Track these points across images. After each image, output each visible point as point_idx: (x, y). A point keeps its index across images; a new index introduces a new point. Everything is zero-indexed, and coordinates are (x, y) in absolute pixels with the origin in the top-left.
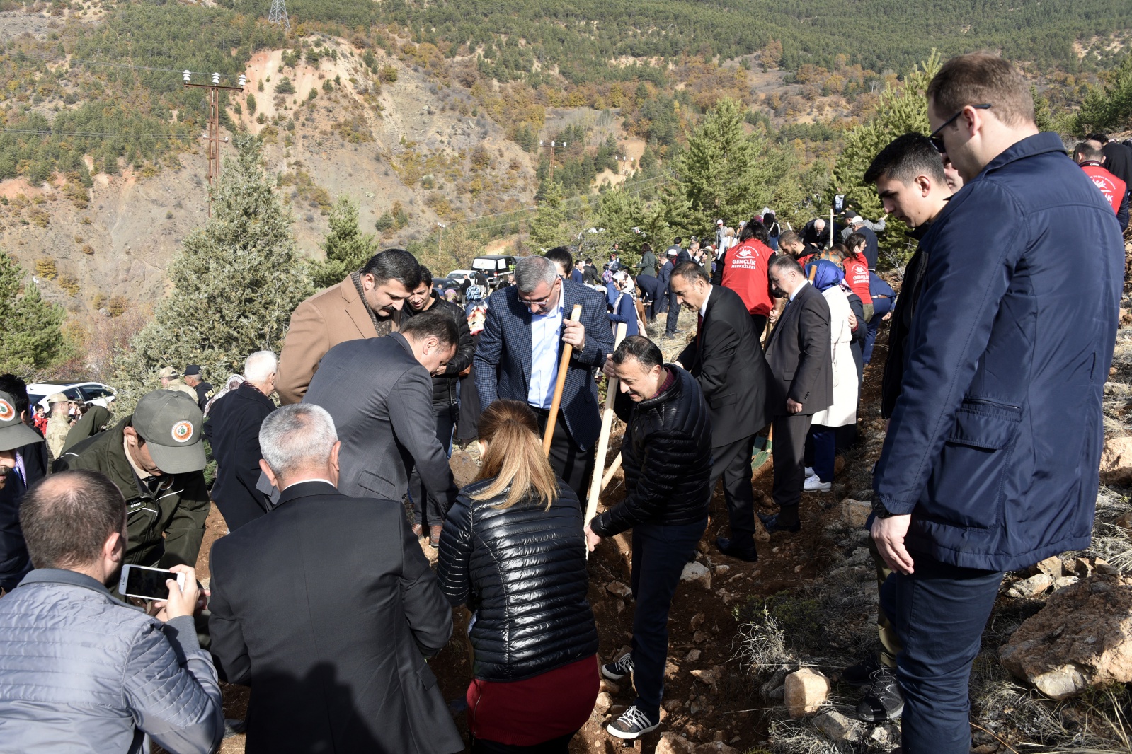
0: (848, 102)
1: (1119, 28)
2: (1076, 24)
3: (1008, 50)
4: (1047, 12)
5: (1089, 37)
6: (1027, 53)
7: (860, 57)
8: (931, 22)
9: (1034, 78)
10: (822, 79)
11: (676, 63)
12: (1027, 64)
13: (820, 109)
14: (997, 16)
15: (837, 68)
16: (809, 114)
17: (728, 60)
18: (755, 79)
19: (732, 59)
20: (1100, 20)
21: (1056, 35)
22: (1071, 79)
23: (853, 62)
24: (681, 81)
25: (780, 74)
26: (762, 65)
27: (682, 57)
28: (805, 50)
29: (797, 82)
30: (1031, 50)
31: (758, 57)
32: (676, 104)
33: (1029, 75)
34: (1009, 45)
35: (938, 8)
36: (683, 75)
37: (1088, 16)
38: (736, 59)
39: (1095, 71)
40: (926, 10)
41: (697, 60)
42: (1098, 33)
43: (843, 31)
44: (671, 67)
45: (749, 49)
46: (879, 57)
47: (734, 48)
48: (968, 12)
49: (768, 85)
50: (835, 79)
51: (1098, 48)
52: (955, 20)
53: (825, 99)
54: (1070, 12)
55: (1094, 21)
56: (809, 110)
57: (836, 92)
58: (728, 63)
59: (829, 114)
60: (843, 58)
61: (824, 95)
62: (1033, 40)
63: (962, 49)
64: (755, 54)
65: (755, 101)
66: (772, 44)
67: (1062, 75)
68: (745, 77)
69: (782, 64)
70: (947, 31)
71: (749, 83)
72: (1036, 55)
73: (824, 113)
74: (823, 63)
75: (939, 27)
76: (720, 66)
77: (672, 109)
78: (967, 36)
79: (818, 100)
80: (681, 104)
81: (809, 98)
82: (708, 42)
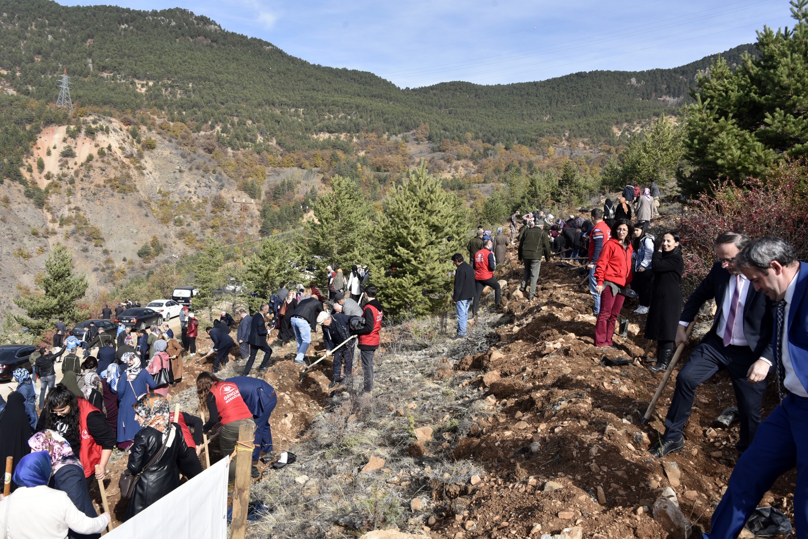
0: (474, 164)
1: (639, 118)
2: (613, 115)
3: (573, 131)
4: (596, 108)
5: (621, 123)
6: (585, 133)
7: (481, 134)
8: (525, 113)
9: (591, 148)
10: (456, 149)
11: (358, 138)
12: (586, 140)
13: (456, 169)
14: (565, 109)
15: (466, 142)
16: (449, 172)
17: (394, 136)
18: (412, 149)
19: (396, 136)
20: (628, 113)
21: (601, 122)
22: (613, 149)
23: (477, 138)
24: (362, 150)
25: (429, 145)
26: (416, 140)
27: (363, 133)
28: (444, 130)
29: (440, 151)
30: (588, 131)
31: (414, 134)
32: (359, 165)
33: (587, 147)
34: (574, 128)
35: (529, 104)
36: (363, 146)
37: (620, 110)
38: (399, 136)
40: (521, 105)
41: (373, 136)
42: (627, 121)
43: (469, 118)
44: (355, 140)
45: (408, 129)
46: (493, 135)
47: (397, 128)
48: (547, 107)
49: (421, 152)
50: (465, 149)
51: (628, 130)
52: (539, 112)
53: (459, 162)
54: (609, 107)
55: (624, 114)
56: (449, 169)
57: (466, 157)
58: (393, 138)
59: (462, 172)
60: (469, 135)
61: (458, 160)
62: (588, 125)
63: (545, 130)
64: (412, 132)
65: (413, 163)
66: (423, 126)
67: (607, 147)
68: (406, 147)
69: (430, 139)
70: (535, 119)
71: (408, 151)
72: (591, 134)
73: (459, 171)
74: (456, 138)
75: (530, 116)
76: (388, 140)
77: (356, 169)
78: (547, 122)
79: (455, 163)
80: (362, 165)
81: (448, 161)
82: (380, 124)
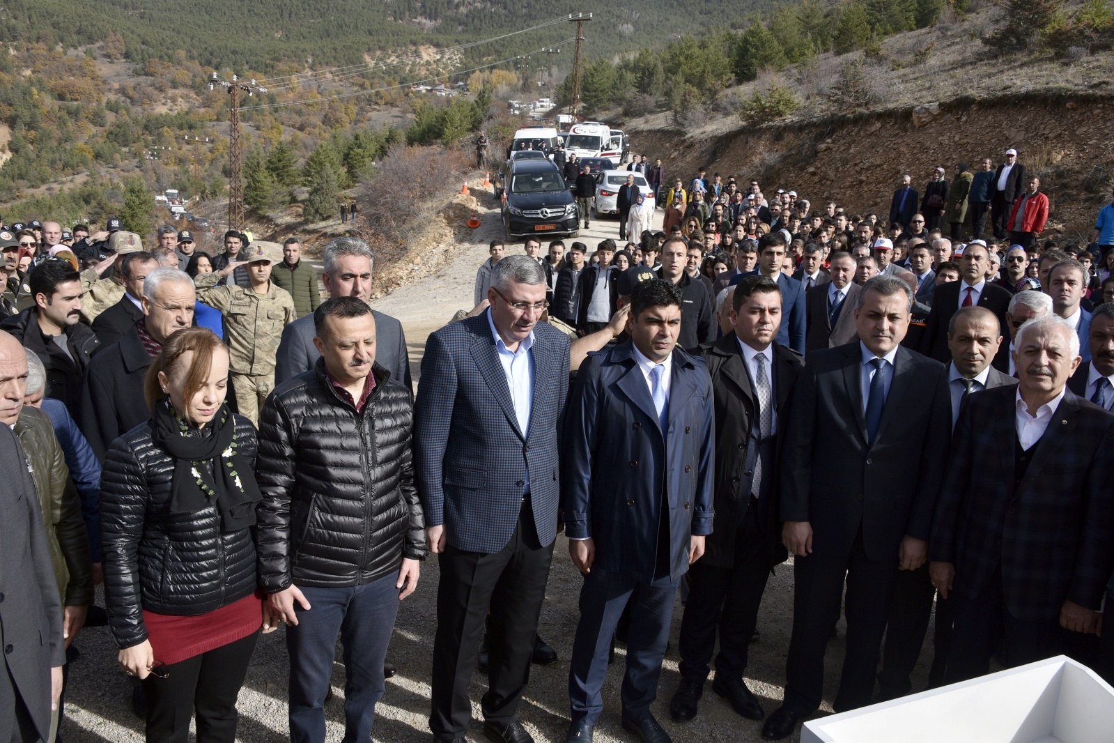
0: (197, 94)
1: (394, 46)
2: (364, 40)
3: (317, 56)
4: (341, 27)
5: (374, 51)
6: (332, 60)
7: (195, 53)
8: (249, 25)
9: (341, 81)
10: (170, 73)
11: (16, 48)
12: (334, 69)
13: (174, 100)
14: (302, 25)
15: (180, 63)
16: (164, 104)
17: (72, 49)
18: (104, 69)
19: (76, 48)
20: (380, 38)
21: (350, 47)
22: (367, 83)
23: (192, 58)
24: (27, 67)
25: (127, 65)
26: (108, 56)
27: (22, 42)
28: (143, 43)
29: (146, 74)
30: (335, 58)
31: (100, 48)
32: (35, 91)
33: (337, 78)
34: (318, 52)
35: (252, 13)
36: (29, 61)
37: (370, 33)
38: (80, 49)
39: (383, 78)
40: (242, 14)
41: (40, 48)
42: (380, 48)
43: (172, 26)
44: (12, 52)
45: (91, 40)
46: (211, 54)
47: (75, 37)
48: (278, 20)
49: (118, 75)
50: (182, 74)
51: (381, 60)
52: (268, 25)
53: (177, 91)
54: (357, 28)
55: (376, 38)
56: (164, 101)
57: (185, 86)
58: (72, 52)
59: (182, 105)
60: (182, 53)
61: (175, 88)
62: (335, 49)
63: (282, 53)
64: (98, 45)
65: (110, 90)
66: (112, 37)
67: (361, 80)
68: (94, 66)
69: (127, 56)
70: (264, 34)
71: (99, 73)
72: (339, 62)
73: (178, 103)
74: (165, 57)
75: (257, 30)
76: (65, 54)
77: (31, 95)
78: (280, 40)
79: (171, 92)
80: (40, 90)
81: (161, 90)
82: (48, 30)
